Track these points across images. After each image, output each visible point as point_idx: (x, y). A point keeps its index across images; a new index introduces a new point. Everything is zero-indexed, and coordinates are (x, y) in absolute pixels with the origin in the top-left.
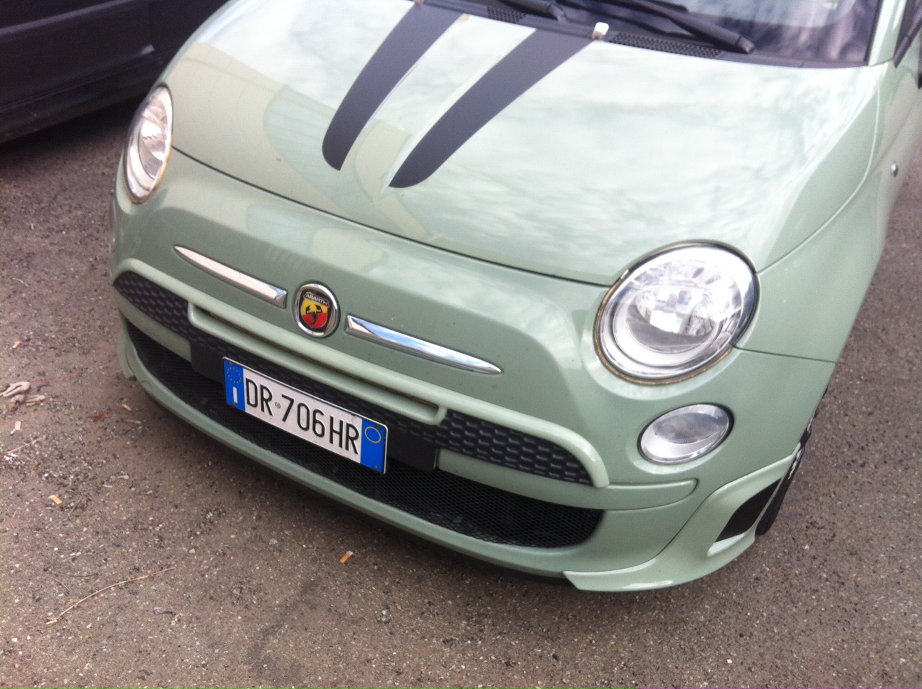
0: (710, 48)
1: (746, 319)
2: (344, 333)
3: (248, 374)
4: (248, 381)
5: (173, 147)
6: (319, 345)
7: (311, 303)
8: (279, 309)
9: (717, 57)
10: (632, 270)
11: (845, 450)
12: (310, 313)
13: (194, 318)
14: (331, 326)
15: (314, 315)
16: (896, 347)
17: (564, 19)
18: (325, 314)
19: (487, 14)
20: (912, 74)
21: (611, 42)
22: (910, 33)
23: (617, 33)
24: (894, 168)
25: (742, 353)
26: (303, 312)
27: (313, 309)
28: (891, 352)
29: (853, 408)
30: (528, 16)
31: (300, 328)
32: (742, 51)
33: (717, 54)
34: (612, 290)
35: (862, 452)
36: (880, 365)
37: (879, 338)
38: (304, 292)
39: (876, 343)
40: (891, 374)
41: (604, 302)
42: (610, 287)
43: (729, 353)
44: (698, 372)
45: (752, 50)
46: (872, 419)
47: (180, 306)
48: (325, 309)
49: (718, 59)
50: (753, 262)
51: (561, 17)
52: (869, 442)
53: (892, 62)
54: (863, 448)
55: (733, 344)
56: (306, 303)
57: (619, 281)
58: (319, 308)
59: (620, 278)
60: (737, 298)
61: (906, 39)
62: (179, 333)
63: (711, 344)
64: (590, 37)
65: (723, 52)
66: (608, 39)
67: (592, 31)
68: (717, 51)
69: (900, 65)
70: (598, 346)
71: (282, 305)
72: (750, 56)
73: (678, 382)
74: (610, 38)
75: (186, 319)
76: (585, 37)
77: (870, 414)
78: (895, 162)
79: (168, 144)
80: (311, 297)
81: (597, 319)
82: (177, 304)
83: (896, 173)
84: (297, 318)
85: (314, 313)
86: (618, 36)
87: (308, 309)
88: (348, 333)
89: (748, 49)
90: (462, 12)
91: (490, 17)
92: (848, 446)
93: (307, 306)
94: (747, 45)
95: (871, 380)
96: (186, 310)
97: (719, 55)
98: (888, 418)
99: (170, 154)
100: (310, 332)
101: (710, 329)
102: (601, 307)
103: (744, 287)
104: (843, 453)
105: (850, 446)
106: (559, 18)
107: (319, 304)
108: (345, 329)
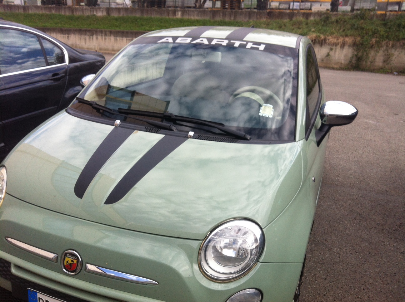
0: (234, 138)
1: (261, 249)
2: (85, 272)
3: (39, 295)
4: (40, 298)
5: (6, 193)
6: (73, 278)
7: (69, 259)
8: (54, 263)
9: (237, 142)
10: (211, 232)
11: (318, 297)
12: (69, 264)
13: (14, 271)
14: (79, 269)
15: (70, 264)
16: (332, 248)
17: (177, 130)
18: (76, 264)
19: (145, 130)
20: (314, 142)
21: (195, 138)
22: (310, 128)
23: (197, 135)
24: (313, 179)
25: (261, 264)
26: (65, 264)
27: (70, 262)
28: (330, 250)
29: (318, 276)
30: (161, 130)
31: (64, 271)
32: (247, 139)
33: (237, 141)
34: (204, 242)
35: (324, 297)
36: (327, 256)
37: (325, 244)
38: (66, 254)
39: (324, 246)
40: (332, 260)
41: (201, 247)
42: (203, 240)
43: (256, 265)
44: (244, 275)
45: (250, 139)
46: (326, 281)
47: (7, 265)
48: (75, 262)
49: (238, 143)
50: (260, 224)
51: (175, 130)
52: (327, 292)
53: (305, 139)
54: (325, 295)
55: (257, 261)
56: (67, 259)
57: (206, 237)
58: (72, 261)
59: (206, 236)
60: (256, 240)
61: (309, 130)
62: (6, 278)
63: (248, 262)
64: (187, 137)
65: (239, 140)
66: (194, 137)
67: (188, 135)
68: (237, 140)
69: (308, 140)
70: (200, 267)
71: (56, 261)
72: (250, 141)
73: (237, 280)
74: (195, 137)
75: (10, 271)
76: (185, 137)
77: (326, 279)
78: (313, 176)
79: (4, 191)
80: (69, 256)
81: (199, 255)
82: (6, 264)
83: (314, 180)
84: (63, 267)
85: (70, 263)
86: (198, 136)
87: (67, 262)
88: (86, 272)
89: (249, 138)
90: (135, 129)
91: (146, 131)
92: (318, 295)
93: (67, 261)
94: (248, 137)
95: (324, 263)
96: (10, 267)
97: (238, 141)
98: (333, 280)
99: (5, 196)
100: (68, 273)
101: (247, 255)
102: (200, 250)
103: (258, 236)
104: (317, 298)
105: (319, 295)
106: (174, 130)
107: (73, 259)
108: (85, 270)
